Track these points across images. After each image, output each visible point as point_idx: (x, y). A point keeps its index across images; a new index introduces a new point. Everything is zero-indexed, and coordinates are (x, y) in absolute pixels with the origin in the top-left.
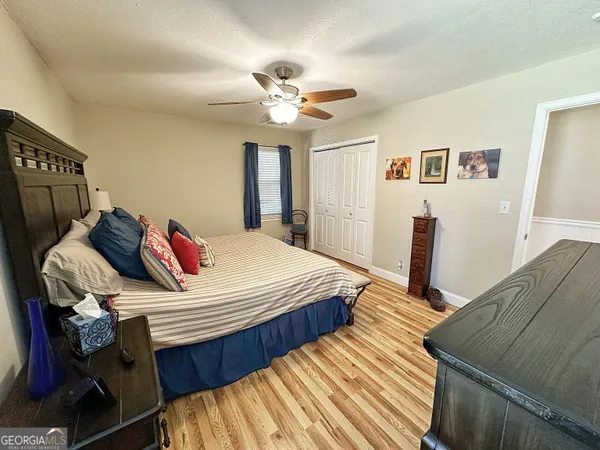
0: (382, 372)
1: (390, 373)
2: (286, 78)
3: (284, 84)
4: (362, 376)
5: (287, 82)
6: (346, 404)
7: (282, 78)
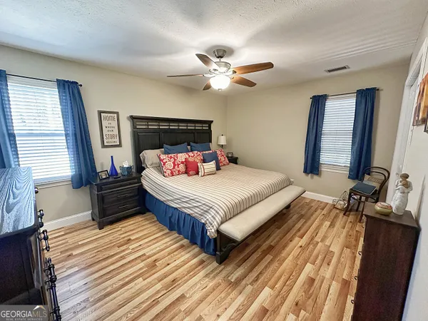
0: (159, 281)
1: (159, 286)
2: (222, 57)
3: (220, 62)
4: (157, 269)
5: (222, 60)
6: (139, 261)
7: (218, 57)
